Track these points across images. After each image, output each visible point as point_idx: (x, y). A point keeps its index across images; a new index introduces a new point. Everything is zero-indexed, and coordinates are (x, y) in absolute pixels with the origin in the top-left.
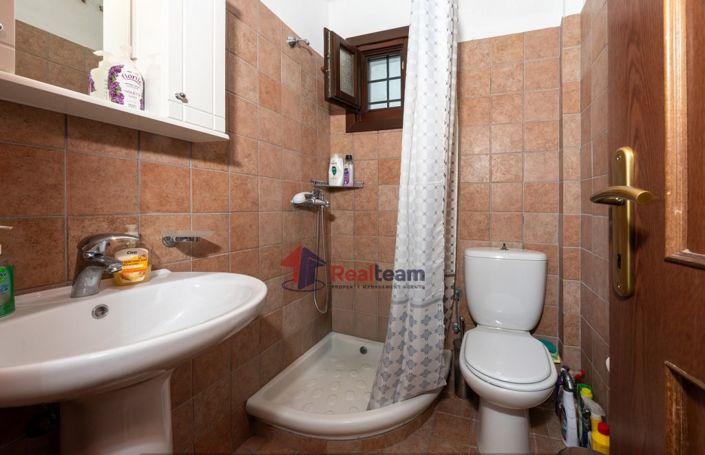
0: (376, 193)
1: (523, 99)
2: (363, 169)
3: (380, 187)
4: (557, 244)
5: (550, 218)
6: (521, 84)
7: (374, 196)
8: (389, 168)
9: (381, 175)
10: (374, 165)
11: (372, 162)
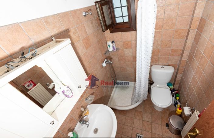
0: (124, 51)
1: (176, 20)
2: (118, 44)
3: (125, 49)
4: (178, 64)
5: (177, 58)
6: (176, 14)
7: (123, 52)
8: (127, 44)
9: (124, 46)
10: (122, 43)
11: (121, 42)
